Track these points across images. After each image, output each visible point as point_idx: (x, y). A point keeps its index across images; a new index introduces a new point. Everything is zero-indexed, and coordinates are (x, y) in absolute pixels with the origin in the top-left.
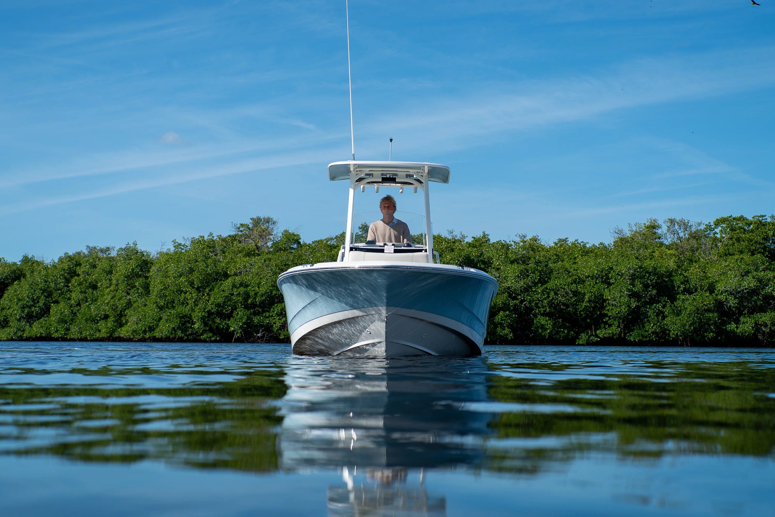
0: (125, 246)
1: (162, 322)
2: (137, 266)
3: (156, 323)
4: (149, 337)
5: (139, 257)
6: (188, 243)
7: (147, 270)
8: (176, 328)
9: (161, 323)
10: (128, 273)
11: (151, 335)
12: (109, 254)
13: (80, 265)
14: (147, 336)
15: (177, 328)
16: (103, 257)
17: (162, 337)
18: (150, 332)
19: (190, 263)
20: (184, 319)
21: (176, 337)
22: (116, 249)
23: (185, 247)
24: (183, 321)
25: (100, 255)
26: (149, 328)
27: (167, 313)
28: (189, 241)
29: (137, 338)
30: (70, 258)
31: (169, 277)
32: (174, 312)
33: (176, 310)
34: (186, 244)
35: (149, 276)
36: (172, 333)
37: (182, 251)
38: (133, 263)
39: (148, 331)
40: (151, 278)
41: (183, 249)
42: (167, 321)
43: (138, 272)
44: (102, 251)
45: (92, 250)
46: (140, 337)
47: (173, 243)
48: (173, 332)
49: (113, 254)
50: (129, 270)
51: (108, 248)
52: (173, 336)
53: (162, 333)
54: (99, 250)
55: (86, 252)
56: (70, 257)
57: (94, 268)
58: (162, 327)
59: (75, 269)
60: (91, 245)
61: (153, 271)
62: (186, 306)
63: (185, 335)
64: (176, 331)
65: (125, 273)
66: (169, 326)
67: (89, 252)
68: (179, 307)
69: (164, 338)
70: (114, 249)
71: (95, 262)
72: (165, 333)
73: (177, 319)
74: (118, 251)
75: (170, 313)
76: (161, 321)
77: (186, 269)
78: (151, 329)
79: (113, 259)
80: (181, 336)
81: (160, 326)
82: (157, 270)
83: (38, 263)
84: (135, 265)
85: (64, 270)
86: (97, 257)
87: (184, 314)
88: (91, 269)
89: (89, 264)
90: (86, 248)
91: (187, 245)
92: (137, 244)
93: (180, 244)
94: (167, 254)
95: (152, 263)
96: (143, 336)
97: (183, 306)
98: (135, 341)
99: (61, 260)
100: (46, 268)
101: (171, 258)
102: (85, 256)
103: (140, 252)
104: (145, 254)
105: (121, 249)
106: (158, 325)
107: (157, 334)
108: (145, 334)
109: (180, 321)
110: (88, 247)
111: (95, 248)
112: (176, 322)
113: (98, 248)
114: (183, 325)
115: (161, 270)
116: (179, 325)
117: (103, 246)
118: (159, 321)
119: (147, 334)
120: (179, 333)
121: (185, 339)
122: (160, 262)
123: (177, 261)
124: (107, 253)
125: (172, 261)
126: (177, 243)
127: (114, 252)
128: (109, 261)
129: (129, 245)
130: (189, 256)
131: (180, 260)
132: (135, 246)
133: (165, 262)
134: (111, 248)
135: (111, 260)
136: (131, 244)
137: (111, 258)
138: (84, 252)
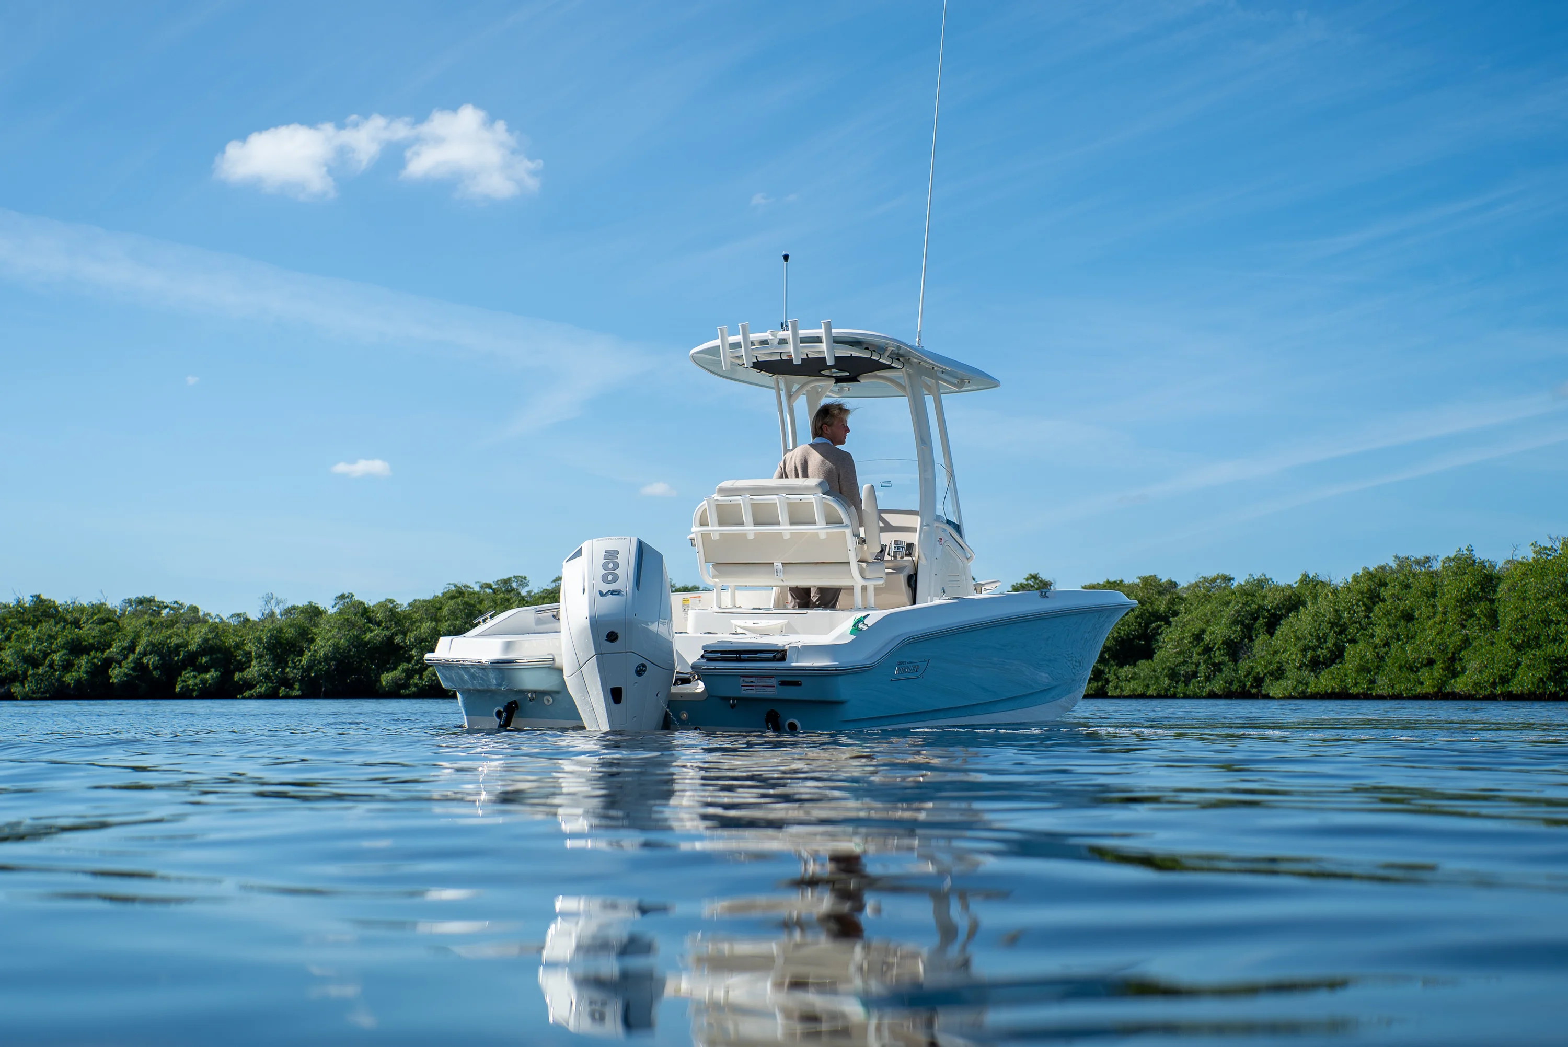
0: (1455, 553)
1: (1522, 669)
2: (1475, 585)
3: (1512, 671)
4: (1501, 692)
5: (1477, 569)
6: (1558, 545)
7: (1491, 590)
8: (1545, 679)
9: (1520, 671)
10: (1461, 594)
11: (1504, 690)
12: (1431, 567)
13: (1386, 585)
14: (1498, 690)
15: (1548, 679)
16: (1420, 572)
17: (1522, 693)
18: (1503, 686)
19: (1563, 577)
20: (1558, 664)
21: (1545, 693)
22: (1440, 559)
23: (1553, 551)
24: (1556, 667)
25: (1417, 569)
26: (1500, 679)
27: (1528, 656)
28: (1559, 542)
29: (1481, 695)
30: (1370, 575)
31: (1529, 599)
32: (1540, 654)
33: (1543, 651)
34: (1554, 547)
35: (1495, 598)
36: (1538, 687)
37: (1549, 558)
38: (1468, 581)
39: (1500, 683)
40: (1499, 601)
41: (1550, 555)
42: (1529, 667)
43: (1477, 593)
44: (1418, 562)
45: (1403, 562)
46: (1486, 693)
47: (1532, 547)
48: (1541, 685)
49: (1437, 566)
50: (1462, 590)
51: (1428, 558)
52: (1541, 690)
53: (1523, 686)
54: (1414, 561)
55: (1395, 566)
56: (1370, 573)
57: (1406, 589)
58: (1522, 677)
59: (1379, 591)
60: (1402, 555)
61: (1502, 591)
62: (1559, 644)
63: (1560, 689)
64: (1544, 683)
65: (1456, 596)
66: (1533, 675)
67: (1398, 565)
68: (1549, 646)
69: (1527, 694)
70: (1436, 560)
71: (1408, 580)
72: (1527, 687)
73: (1545, 664)
74: (1444, 563)
75: (1534, 655)
76: (1520, 668)
77: (1556, 586)
78: (1504, 680)
79: (1435, 574)
80: (1555, 691)
81: (1518, 675)
82: (1509, 589)
83: (1324, 584)
84: (1472, 582)
85: (1362, 593)
86: (1410, 572)
87: (1558, 656)
88: (1402, 590)
89: (1398, 583)
90: (1394, 559)
91: (1556, 548)
92: (1472, 550)
93: (1546, 548)
94: (1522, 563)
95: (1499, 578)
96: (1491, 691)
97: (1555, 643)
98: (1479, 699)
99: (1356, 578)
100: (1334, 590)
101: (1531, 570)
102: (1393, 572)
103: (1479, 563)
104: (1487, 564)
105: (1449, 559)
106: (1514, 674)
107: (1514, 688)
108: (1495, 689)
109: (1551, 668)
110: (1396, 557)
111: (1408, 558)
112: (1545, 669)
113: (1413, 559)
114: (1556, 673)
115: (1515, 589)
116: (1550, 675)
117: (1420, 555)
118: (1516, 667)
119: (1498, 688)
120: (1551, 687)
121: (1562, 696)
122: (1512, 577)
123: (1541, 573)
124: (1427, 566)
125: (1532, 574)
126: (1540, 546)
127: (1438, 564)
128: (1430, 577)
129: (1462, 553)
130: (1561, 566)
131: (1546, 573)
132: (1470, 553)
133: (1520, 576)
134: (1432, 557)
135: (1433, 576)
136: (1464, 550)
137: (1433, 572)
138: (1391, 565)
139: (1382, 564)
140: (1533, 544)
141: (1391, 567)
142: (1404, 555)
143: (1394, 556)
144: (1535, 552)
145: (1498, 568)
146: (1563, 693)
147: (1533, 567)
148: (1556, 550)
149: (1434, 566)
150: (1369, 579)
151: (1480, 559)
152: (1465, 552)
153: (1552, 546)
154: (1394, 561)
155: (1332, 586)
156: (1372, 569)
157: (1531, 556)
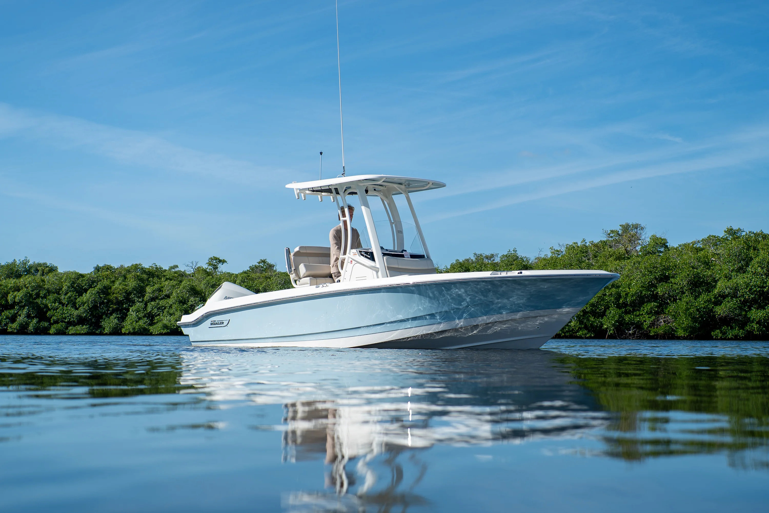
0: (507, 253)
5: (520, 262)
6: (563, 249)
12: (494, 260)
16: (488, 263)
23: (561, 252)
25: (486, 261)
28: (564, 247)
37: (559, 256)
41: (560, 255)
44: (487, 257)
45: (479, 257)
47: (551, 249)
51: (493, 255)
55: (474, 259)
56: (460, 263)
60: (478, 253)
67: (476, 259)
70: (497, 256)
71: (482, 268)
74: (501, 258)
80: (559, 333)
86: (482, 263)
89: (476, 269)
90: (474, 255)
91: (563, 251)
92: (516, 251)
93: (557, 251)
94: (545, 259)
99: (453, 266)
101: (548, 263)
102: (473, 263)
104: (525, 260)
105: (503, 256)
110: (475, 254)
111: (481, 255)
113: (484, 255)
117: (488, 253)
121: (563, 336)
122: (538, 267)
123: (554, 265)
124: (492, 259)
125: (549, 265)
126: (554, 249)
127: (498, 258)
128: (494, 266)
129: (511, 252)
130: (564, 261)
131: (556, 265)
132: (515, 253)
133: (543, 267)
134: (495, 254)
135: (495, 266)
136: (512, 251)
137: (495, 264)
138: (472, 258)
139: (467, 258)
140: (551, 248)
141: (472, 260)
142: (479, 253)
143: (474, 254)
144: (552, 253)
145: (530, 262)
146: (563, 334)
147: (550, 262)
148: (562, 252)
149: (496, 259)
150: (460, 267)
151: (521, 256)
152: (513, 252)
153: (560, 250)
154: (474, 256)
155: (439, 271)
156: (461, 261)
157: (550, 255)
